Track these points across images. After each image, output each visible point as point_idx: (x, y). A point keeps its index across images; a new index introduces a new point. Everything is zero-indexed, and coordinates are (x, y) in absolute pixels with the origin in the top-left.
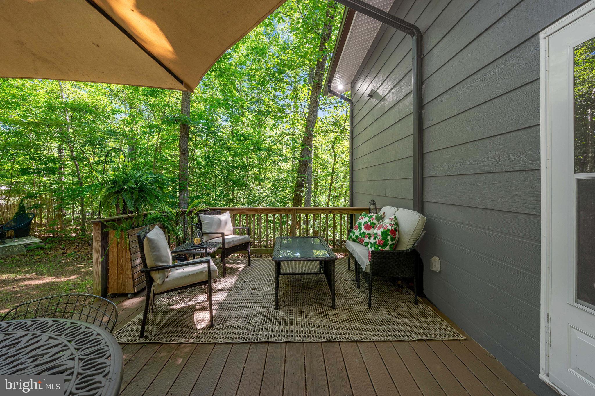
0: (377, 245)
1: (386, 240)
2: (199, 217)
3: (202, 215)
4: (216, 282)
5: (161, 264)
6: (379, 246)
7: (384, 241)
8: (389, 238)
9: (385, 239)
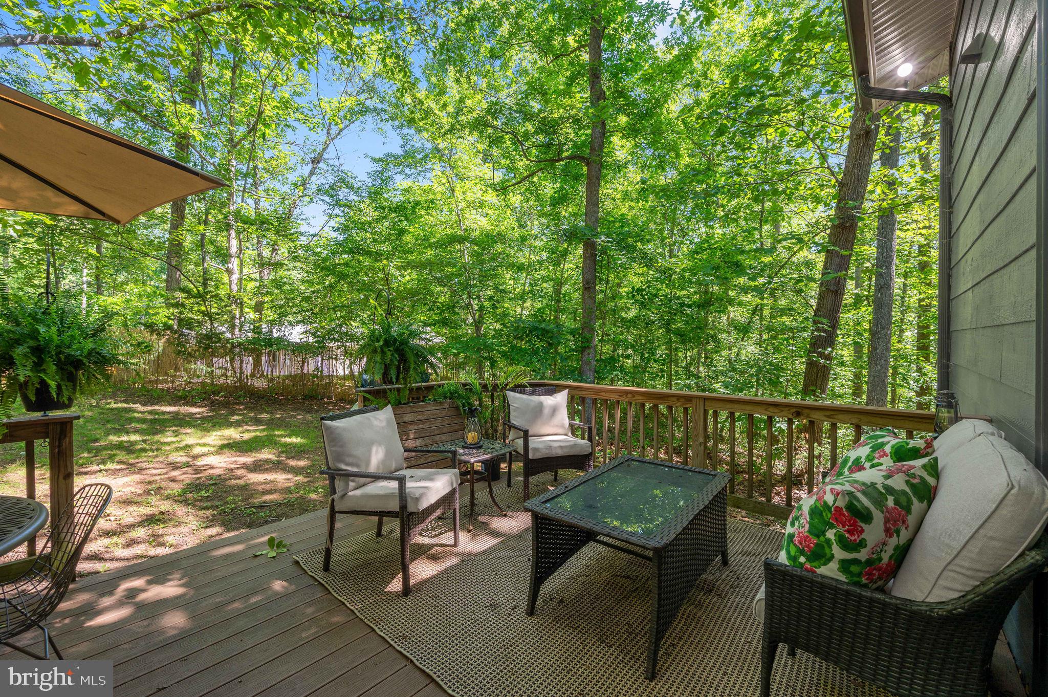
0: (795, 545)
1: (822, 538)
2: (505, 397)
3: (510, 394)
4: (505, 515)
5: (343, 467)
6: (802, 553)
7: (815, 540)
8: (831, 534)
9: (818, 536)
